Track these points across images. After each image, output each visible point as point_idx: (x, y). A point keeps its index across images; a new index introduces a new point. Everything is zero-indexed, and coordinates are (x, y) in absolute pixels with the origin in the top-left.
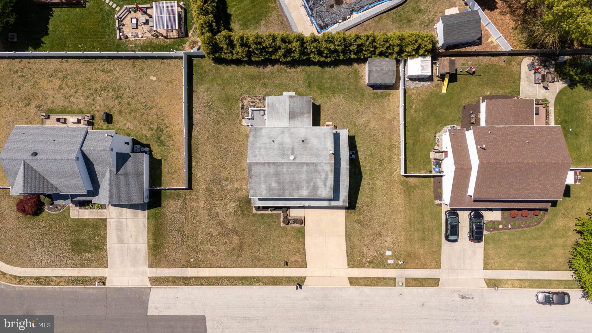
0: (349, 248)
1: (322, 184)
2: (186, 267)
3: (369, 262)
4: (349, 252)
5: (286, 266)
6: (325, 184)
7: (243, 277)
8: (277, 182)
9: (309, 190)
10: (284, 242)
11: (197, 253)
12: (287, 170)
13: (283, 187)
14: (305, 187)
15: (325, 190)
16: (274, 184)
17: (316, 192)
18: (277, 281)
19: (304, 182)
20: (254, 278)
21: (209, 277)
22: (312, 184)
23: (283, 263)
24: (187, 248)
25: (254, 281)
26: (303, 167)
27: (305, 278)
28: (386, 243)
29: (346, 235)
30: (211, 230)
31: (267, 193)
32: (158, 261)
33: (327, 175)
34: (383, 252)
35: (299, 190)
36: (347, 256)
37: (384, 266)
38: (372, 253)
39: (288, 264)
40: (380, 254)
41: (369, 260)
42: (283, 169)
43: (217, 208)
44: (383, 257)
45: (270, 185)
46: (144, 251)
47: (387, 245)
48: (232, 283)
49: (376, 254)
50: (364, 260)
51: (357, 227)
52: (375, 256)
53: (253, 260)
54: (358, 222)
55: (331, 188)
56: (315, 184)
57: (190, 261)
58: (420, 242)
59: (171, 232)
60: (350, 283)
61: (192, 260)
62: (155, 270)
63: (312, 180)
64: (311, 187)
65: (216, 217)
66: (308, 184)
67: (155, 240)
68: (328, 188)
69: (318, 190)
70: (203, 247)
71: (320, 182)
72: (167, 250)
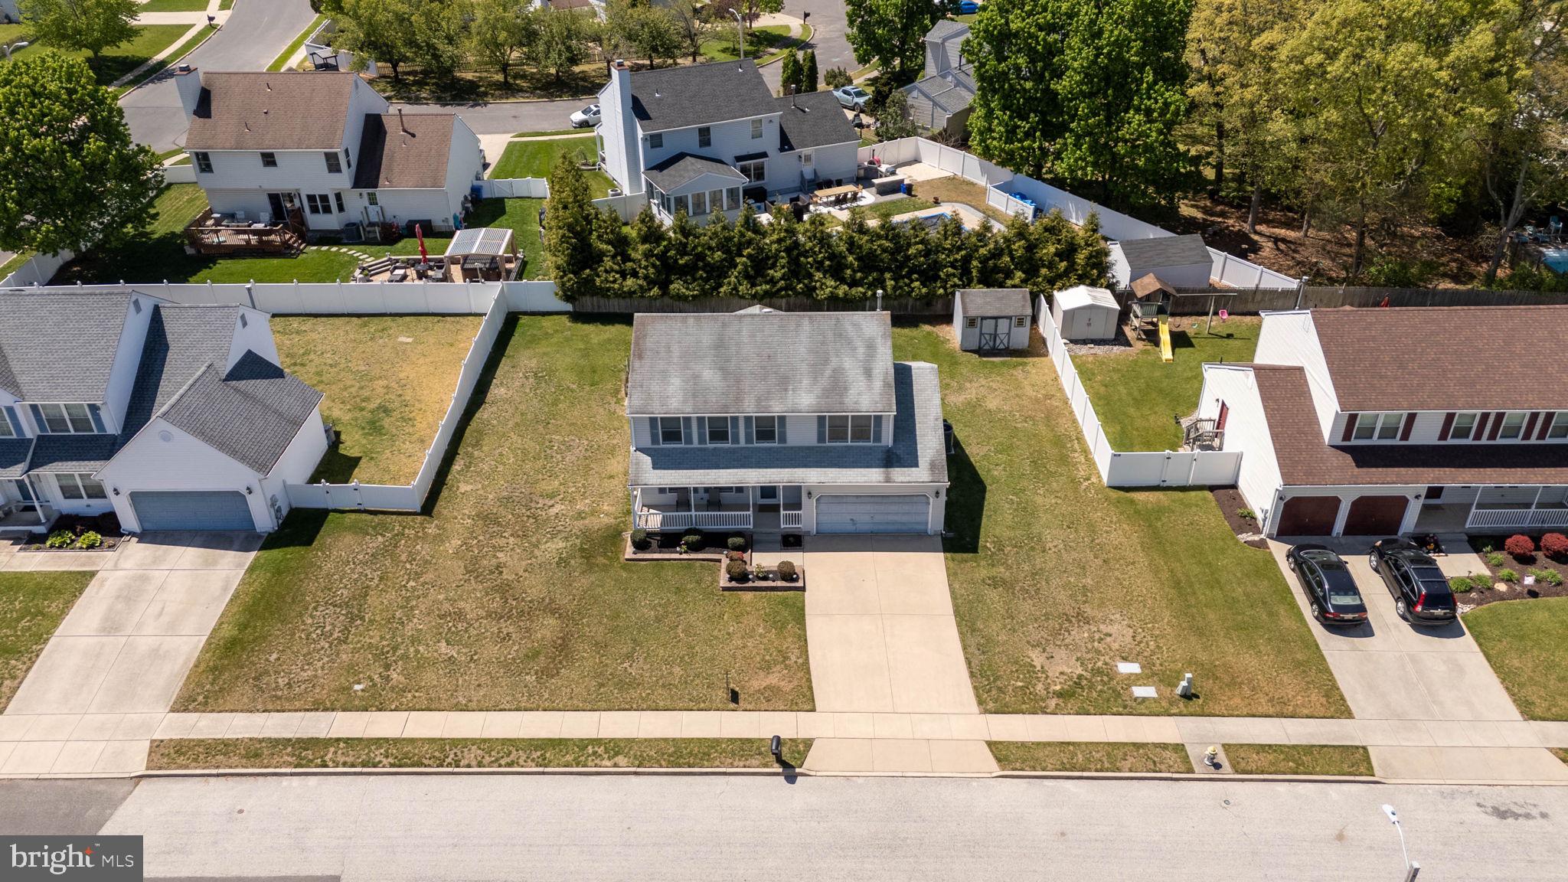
0: (972, 649)
1: (860, 371)
2: (326, 710)
3: (1059, 695)
4: (975, 662)
5: (732, 705)
6: (868, 373)
7: (550, 740)
8: (721, 369)
9: (818, 391)
10: (728, 634)
11: (387, 667)
12: (752, 336)
13: (738, 381)
14: (806, 382)
15: (870, 388)
16: (709, 375)
17: (841, 396)
18: (691, 753)
19: (804, 368)
20: (597, 742)
21: (412, 741)
22: (828, 372)
23: (722, 694)
24: (355, 651)
25: (595, 753)
26: (798, 326)
27: (808, 743)
28: (1108, 639)
29: (957, 612)
30: (462, 604)
31: (685, 402)
32: (221, 690)
33: (871, 347)
34: (1106, 664)
35: (786, 390)
36: (972, 675)
37: (1125, 707)
38: (1063, 666)
39: (741, 696)
40: (1098, 672)
41: (1058, 688)
42: (739, 332)
43: (500, 555)
44: (1111, 679)
45: (696, 377)
46: (181, 661)
47: (1116, 646)
48: (497, 760)
49: (1079, 671)
50: (1040, 687)
51: (993, 595)
52: (1080, 677)
53: (602, 685)
54: (995, 583)
55: (886, 384)
56: (838, 373)
57: (350, 688)
58: (1234, 635)
59: (315, 608)
60: (999, 760)
61: (357, 687)
62: (191, 717)
63: (826, 361)
64: (824, 381)
65: (492, 572)
66: (815, 374)
67: (243, 627)
68: (878, 384)
69: (846, 389)
70: (417, 651)
71: (851, 367)
72: (274, 656)
